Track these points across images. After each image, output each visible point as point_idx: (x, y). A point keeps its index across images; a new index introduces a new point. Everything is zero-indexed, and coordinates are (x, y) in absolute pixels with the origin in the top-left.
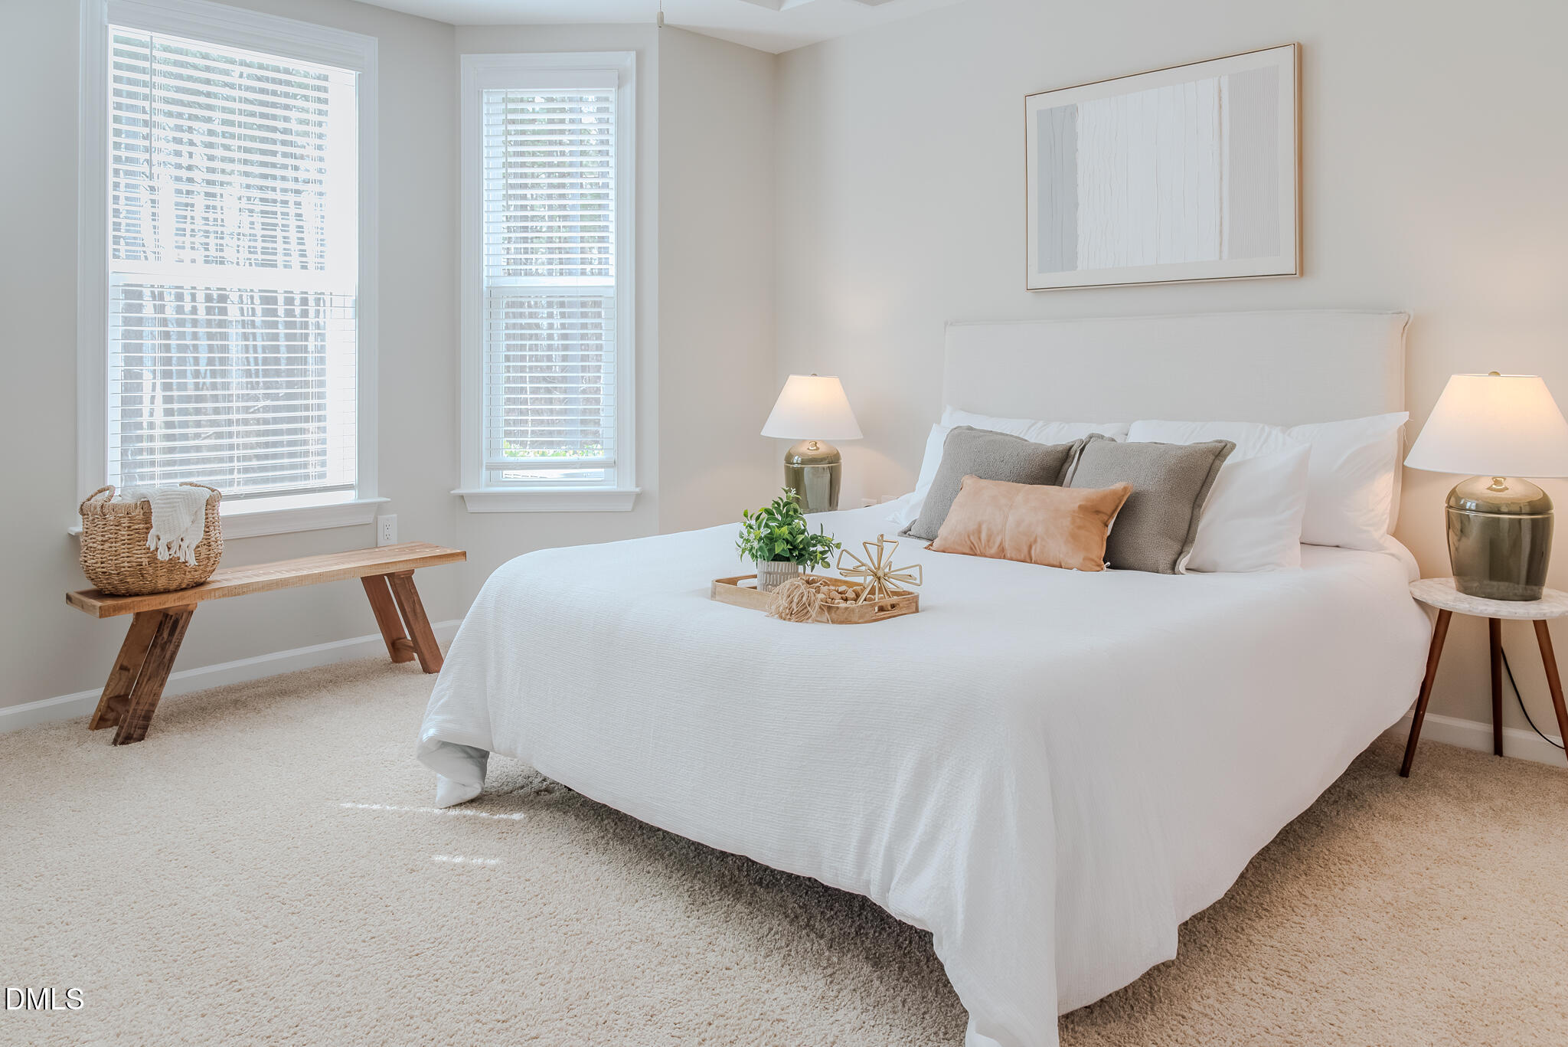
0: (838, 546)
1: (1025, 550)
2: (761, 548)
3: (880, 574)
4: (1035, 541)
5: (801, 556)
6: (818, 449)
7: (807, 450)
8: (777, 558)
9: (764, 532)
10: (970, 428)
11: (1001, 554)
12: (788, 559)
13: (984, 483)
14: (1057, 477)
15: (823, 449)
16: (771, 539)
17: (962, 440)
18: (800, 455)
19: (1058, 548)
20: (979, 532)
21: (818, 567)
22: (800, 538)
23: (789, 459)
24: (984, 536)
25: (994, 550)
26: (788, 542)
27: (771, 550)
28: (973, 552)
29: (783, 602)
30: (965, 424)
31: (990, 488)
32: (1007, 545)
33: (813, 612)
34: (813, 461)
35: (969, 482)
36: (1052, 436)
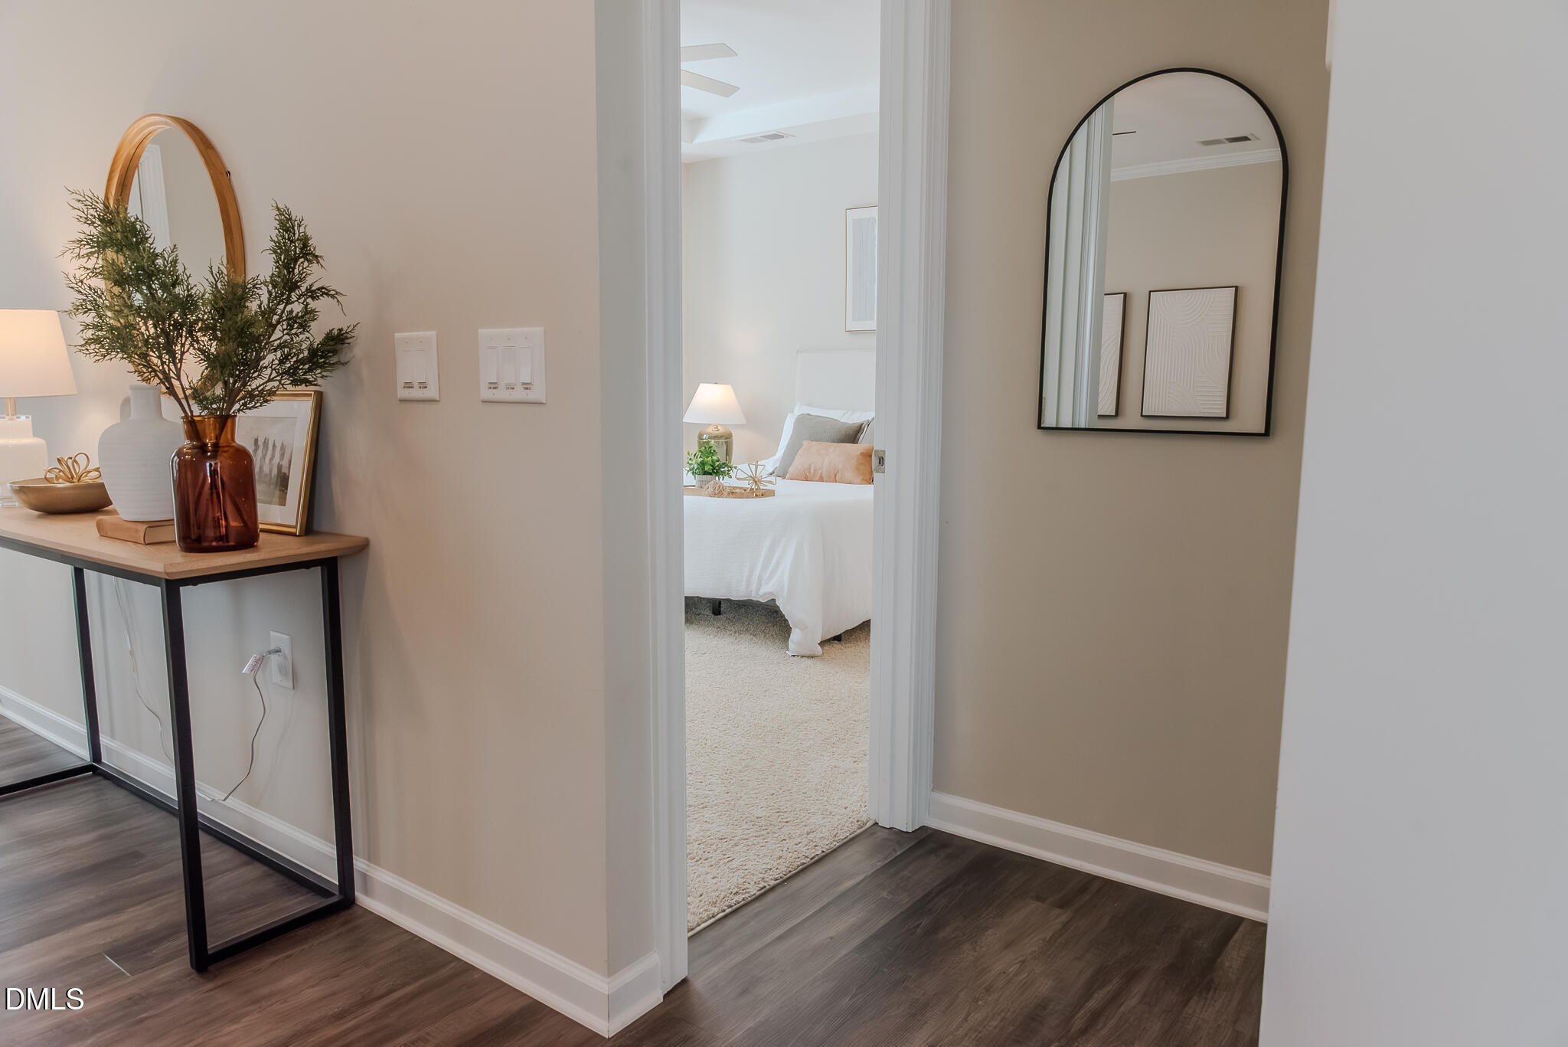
0: (736, 468)
1: (833, 476)
2: (698, 468)
3: (756, 480)
4: (838, 472)
5: (717, 472)
6: (718, 430)
7: (711, 430)
8: (706, 473)
9: (700, 460)
10: (809, 414)
11: (821, 479)
12: (711, 474)
13: (814, 443)
14: (855, 439)
15: (722, 430)
16: (703, 464)
17: (802, 420)
18: (707, 434)
19: (849, 474)
20: (810, 469)
21: (726, 478)
22: (717, 463)
23: (700, 437)
24: (812, 471)
25: (818, 478)
26: (711, 466)
27: (703, 469)
28: (806, 479)
29: (711, 490)
30: (806, 412)
31: (816, 445)
32: (824, 475)
33: (725, 494)
34: (715, 437)
35: (806, 443)
36: (853, 419)
